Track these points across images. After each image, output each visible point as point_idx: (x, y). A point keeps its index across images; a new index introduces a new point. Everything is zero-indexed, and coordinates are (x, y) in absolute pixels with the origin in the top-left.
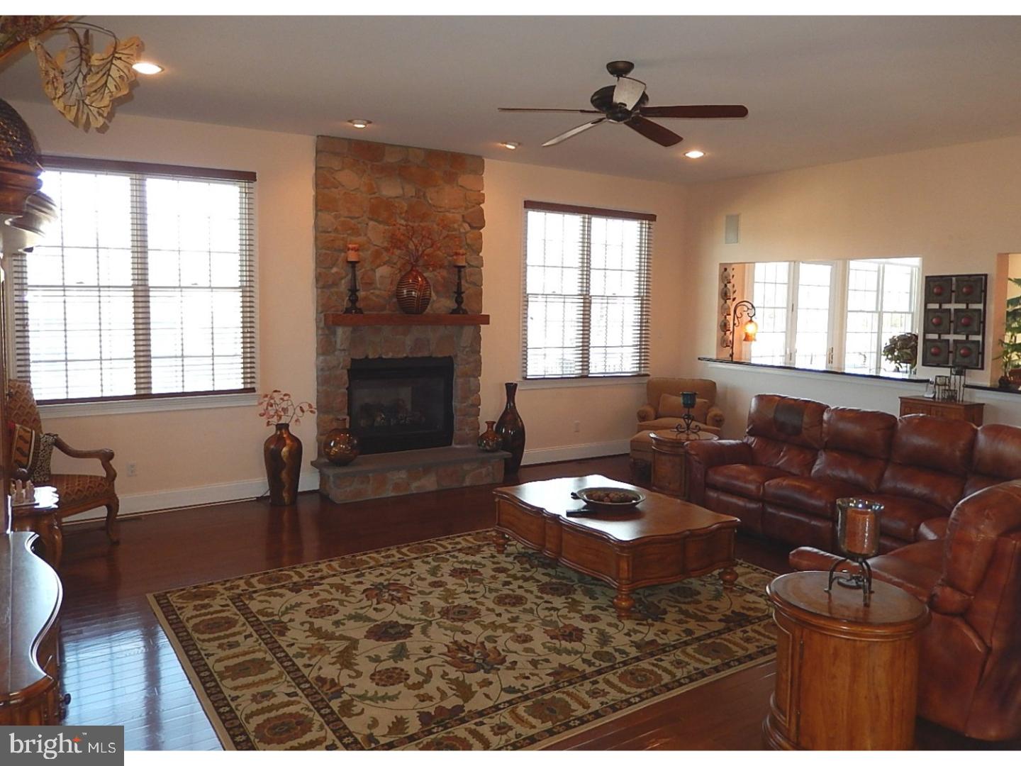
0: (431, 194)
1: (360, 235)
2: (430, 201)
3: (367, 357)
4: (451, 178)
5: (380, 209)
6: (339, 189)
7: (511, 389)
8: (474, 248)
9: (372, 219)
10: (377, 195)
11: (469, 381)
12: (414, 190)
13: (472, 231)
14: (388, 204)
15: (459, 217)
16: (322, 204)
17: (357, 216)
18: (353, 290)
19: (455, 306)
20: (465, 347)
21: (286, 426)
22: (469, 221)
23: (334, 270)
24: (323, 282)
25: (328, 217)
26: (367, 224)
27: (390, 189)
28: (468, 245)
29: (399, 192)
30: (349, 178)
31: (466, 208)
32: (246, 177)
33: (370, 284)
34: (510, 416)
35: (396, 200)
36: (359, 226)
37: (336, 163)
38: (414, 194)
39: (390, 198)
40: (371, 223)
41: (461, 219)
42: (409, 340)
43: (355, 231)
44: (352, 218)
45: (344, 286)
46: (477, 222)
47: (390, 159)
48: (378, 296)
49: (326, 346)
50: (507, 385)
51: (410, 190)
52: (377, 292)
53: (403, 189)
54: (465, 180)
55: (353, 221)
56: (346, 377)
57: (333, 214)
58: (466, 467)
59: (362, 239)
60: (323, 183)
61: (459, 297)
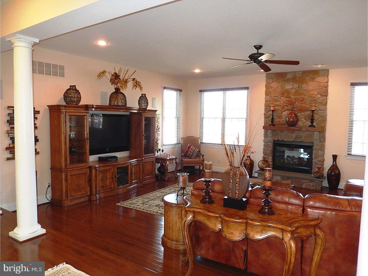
0: (304, 86)
1: (278, 102)
2: (304, 88)
3: (279, 140)
4: (313, 79)
5: (285, 93)
6: (272, 88)
7: (335, 157)
8: (322, 103)
9: (282, 96)
10: (284, 89)
11: (318, 152)
12: (297, 85)
13: (322, 97)
14: (288, 92)
15: (316, 93)
16: (267, 93)
17: (277, 96)
18: (273, 119)
19: (311, 124)
20: (316, 139)
21: (250, 157)
22: (320, 94)
23: (269, 113)
24: (266, 117)
25: (268, 97)
26: (280, 98)
27: (288, 86)
28: (319, 102)
29: (292, 87)
30: (274, 85)
31: (320, 89)
32: (247, 88)
33: (280, 117)
35: (291, 89)
36: (278, 99)
37: (271, 81)
38: (297, 87)
39: (289, 89)
40: (282, 98)
41: (317, 93)
42: (294, 135)
43: (276, 101)
44: (276, 97)
45: (271, 117)
46: (325, 94)
47: (288, 77)
48: (283, 121)
49: (266, 135)
50: (333, 155)
51: (296, 86)
52: (283, 119)
53: (293, 85)
54: (320, 79)
55: (276, 98)
56: (271, 145)
57: (269, 96)
60: (267, 87)
61: (312, 120)
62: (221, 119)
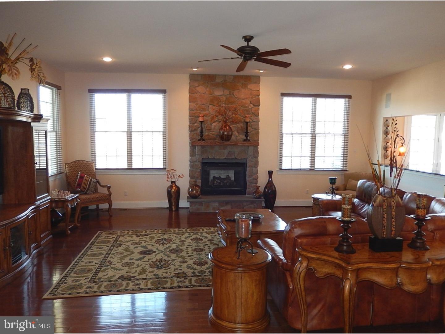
0: (236, 93)
1: (206, 111)
2: (236, 96)
3: (209, 158)
4: (245, 86)
5: (214, 100)
6: (198, 93)
7: (270, 173)
8: (255, 114)
9: (211, 105)
10: (213, 95)
11: (253, 169)
12: (228, 92)
13: (255, 107)
14: (217, 99)
15: (248, 102)
16: (191, 100)
17: (204, 103)
18: (202, 132)
19: (245, 138)
20: (251, 155)
21: (174, 182)
22: (253, 103)
23: (196, 124)
24: (192, 129)
25: (193, 104)
26: (209, 106)
27: (218, 93)
28: (252, 113)
29: (221, 93)
30: (201, 89)
31: (252, 98)
32: (163, 91)
33: (209, 130)
34: (270, 185)
35: (221, 96)
36: (206, 107)
37: (196, 84)
38: (228, 94)
39: (219, 95)
40: (210, 106)
41: (250, 103)
42: (226, 152)
43: (204, 110)
44: (203, 104)
45: (199, 130)
46: (257, 104)
47: (218, 80)
48: (213, 134)
49: (192, 154)
50: (269, 172)
51: (227, 92)
52: (213, 133)
53: (224, 92)
54: (251, 86)
55: (203, 106)
56: (200, 166)
57: (195, 103)
58: (245, 204)
59: (207, 112)
60: (191, 92)
61: (247, 134)
62: (126, 134)
